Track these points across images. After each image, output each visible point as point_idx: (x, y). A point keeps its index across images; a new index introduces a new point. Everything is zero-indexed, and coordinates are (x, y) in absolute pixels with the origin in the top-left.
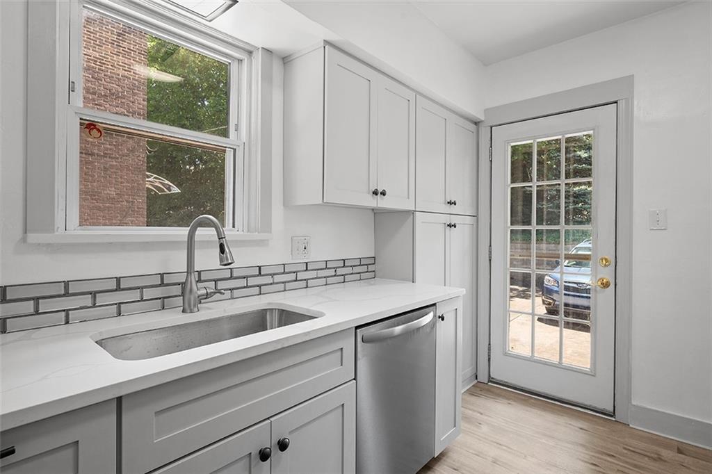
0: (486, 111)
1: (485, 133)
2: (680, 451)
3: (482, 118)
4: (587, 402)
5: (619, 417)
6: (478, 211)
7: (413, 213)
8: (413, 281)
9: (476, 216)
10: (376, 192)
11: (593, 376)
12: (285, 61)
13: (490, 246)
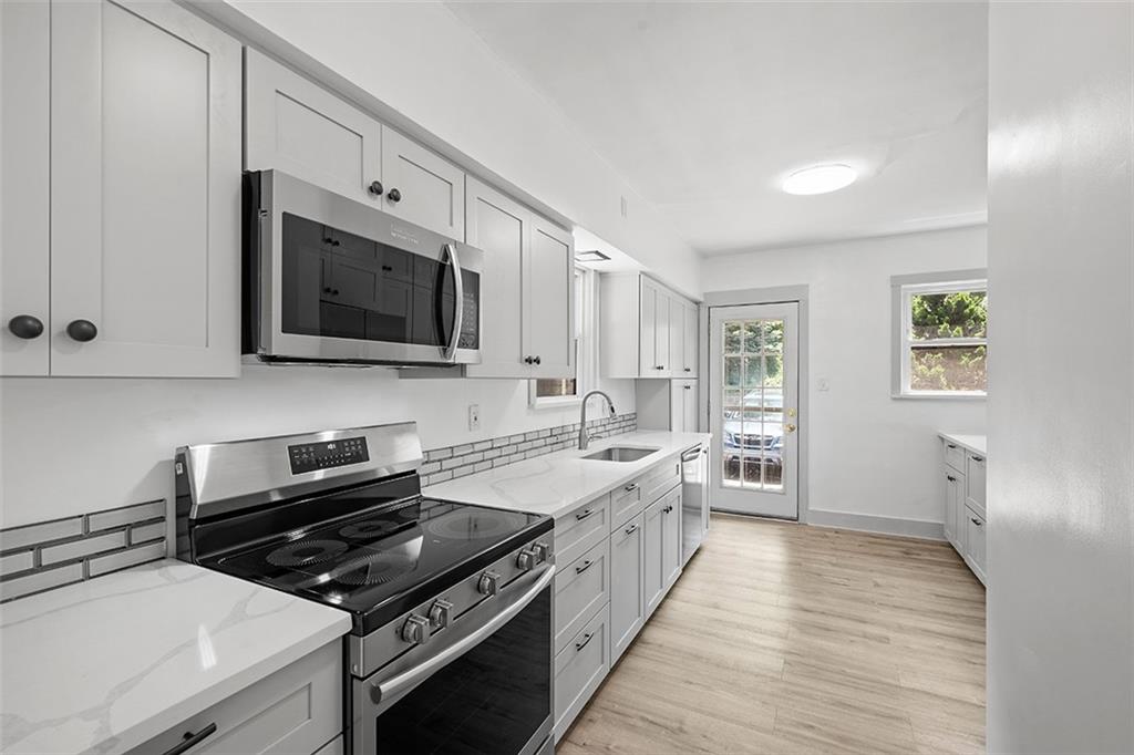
0: (705, 294)
1: (704, 312)
2: (837, 532)
3: (702, 299)
4: (780, 514)
5: (801, 520)
6: (698, 374)
7: (670, 380)
8: (670, 430)
9: (698, 379)
10: (659, 368)
11: (784, 494)
12: (602, 275)
13: (709, 402)
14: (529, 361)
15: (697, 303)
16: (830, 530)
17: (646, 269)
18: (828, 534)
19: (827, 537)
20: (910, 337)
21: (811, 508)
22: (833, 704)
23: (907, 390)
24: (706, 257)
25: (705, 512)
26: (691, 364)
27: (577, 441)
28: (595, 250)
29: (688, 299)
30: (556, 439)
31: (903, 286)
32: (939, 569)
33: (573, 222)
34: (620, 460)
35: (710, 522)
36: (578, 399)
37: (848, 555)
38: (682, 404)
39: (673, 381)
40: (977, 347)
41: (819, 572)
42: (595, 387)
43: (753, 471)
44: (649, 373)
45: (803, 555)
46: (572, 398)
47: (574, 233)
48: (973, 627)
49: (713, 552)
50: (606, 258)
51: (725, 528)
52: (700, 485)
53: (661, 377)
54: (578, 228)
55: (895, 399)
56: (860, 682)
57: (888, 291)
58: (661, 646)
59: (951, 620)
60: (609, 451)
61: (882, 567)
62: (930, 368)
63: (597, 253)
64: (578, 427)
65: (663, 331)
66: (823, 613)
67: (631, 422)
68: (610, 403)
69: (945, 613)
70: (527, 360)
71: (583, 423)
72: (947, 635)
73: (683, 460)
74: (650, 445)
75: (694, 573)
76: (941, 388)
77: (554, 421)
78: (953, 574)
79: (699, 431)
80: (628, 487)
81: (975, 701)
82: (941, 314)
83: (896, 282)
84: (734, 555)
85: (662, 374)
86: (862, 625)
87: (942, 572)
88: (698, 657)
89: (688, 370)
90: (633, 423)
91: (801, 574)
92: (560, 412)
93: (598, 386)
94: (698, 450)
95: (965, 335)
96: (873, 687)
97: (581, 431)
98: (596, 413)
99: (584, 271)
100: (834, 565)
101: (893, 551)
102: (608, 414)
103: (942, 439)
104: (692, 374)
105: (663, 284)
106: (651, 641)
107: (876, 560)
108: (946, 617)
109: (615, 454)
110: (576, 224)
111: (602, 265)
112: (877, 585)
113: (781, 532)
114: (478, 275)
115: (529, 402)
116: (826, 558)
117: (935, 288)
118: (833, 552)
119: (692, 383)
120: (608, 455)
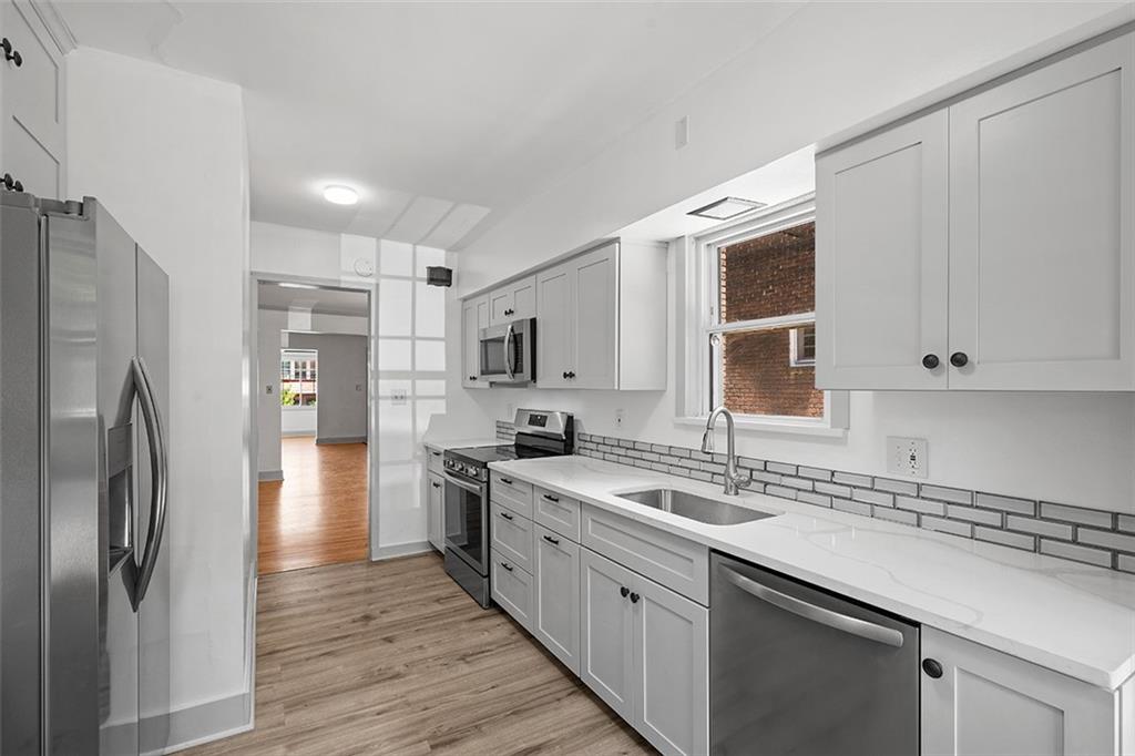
14: (566, 375)
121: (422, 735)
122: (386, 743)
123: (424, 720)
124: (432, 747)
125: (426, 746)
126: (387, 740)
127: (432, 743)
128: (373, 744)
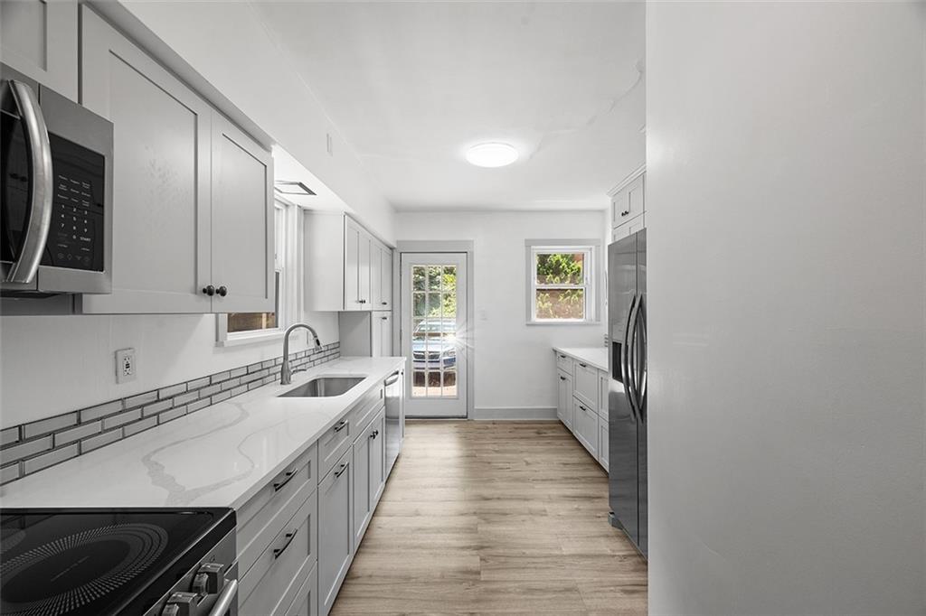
0: (398, 242)
1: (397, 256)
2: (494, 424)
3: (394, 245)
4: (455, 414)
5: (469, 417)
6: (392, 307)
7: (370, 312)
8: (371, 356)
9: (392, 311)
10: (362, 302)
11: (458, 399)
12: (306, 212)
13: (401, 331)
14: (209, 291)
15: (392, 249)
16: (488, 423)
17: (350, 210)
18: (489, 426)
19: (487, 428)
20: (536, 284)
21: (476, 407)
22: (524, 593)
23: (535, 319)
24: (400, 211)
25: (402, 420)
26: (387, 300)
27: (279, 376)
28: (298, 181)
29: (384, 243)
30: (253, 377)
31: (532, 247)
32: (559, 442)
33: (272, 140)
34: (326, 395)
35: (405, 429)
36: (279, 333)
37: (504, 441)
38: (380, 332)
39: (373, 313)
40: (567, 290)
41: (490, 461)
42: (299, 320)
43: (435, 379)
44: (352, 306)
45: (475, 447)
46: (272, 333)
47: (273, 154)
48: (589, 486)
49: (408, 458)
50: (311, 193)
51: (416, 431)
52: (398, 398)
53: (363, 309)
54: (277, 146)
55: (528, 325)
56: (536, 560)
57: (523, 249)
58: (370, 576)
59: (576, 483)
60: (314, 382)
61: (526, 448)
62: (543, 304)
63: (301, 185)
64: (281, 360)
65: (365, 270)
66: (499, 499)
67: (334, 351)
68: (316, 337)
69: (572, 478)
70: (204, 291)
71: (286, 357)
72: (578, 497)
73: (386, 385)
74: (355, 373)
75: (395, 482)
76: (549, 317)
77: (252, 358)
78: (568, 445)
79: (393, 355)
80: (339, 427)
81: (609, 552)
82: (548, 267)
83: (529, 244)
84: (426, 457)
85: (365, 307)
86: (526, 502)
87: (561, 445)
88: (407, 579)
89: (385, 304)
90: (338, 351)
91: (476, 466)
92: (259, 346)
93: (302, 320)
94: (397, 373)
95: (561, 282)
96: (547, 563)
97: (283, 364)
98: (300, 344)
99: (287, 206)
100: (497, 452)
101: (531, 433)
102: (313, 345)
103: (555, 351)
104: (388, 307)
105: (363, 227)
106: (360, 575)
107: (522, 442)
108: (572, 481)
109: (321, 387)
110: (275, 143)
111: (307, 201)
112: (528, 464)
113: (456, 430)
114: (103, 157)
115: (217, 340)
116: (490, 447)
117: (545, 250)
118: (496, 441)
119: (388, 314)
120: (312, 389)
121: (483, 586)
122: (510, 590)
123: (478, 601)
124: (479, 573)
125: (483, 577)
126: (510, 592)
127: (477, 577)
128: (518, 593)
